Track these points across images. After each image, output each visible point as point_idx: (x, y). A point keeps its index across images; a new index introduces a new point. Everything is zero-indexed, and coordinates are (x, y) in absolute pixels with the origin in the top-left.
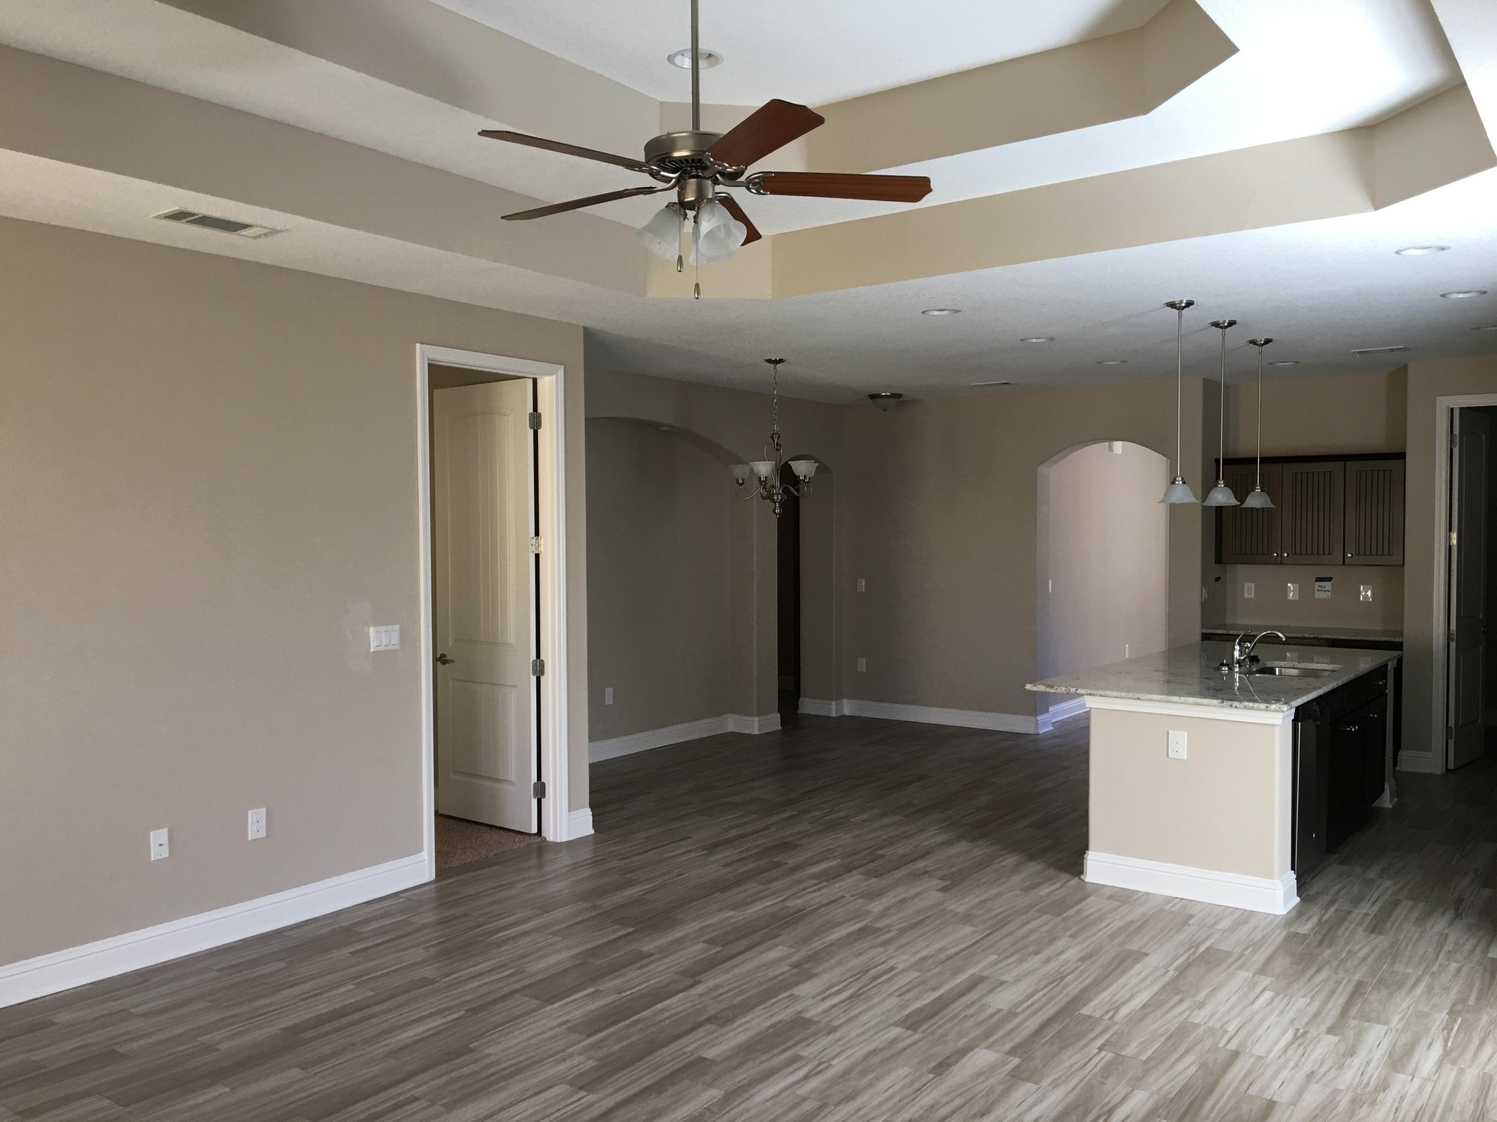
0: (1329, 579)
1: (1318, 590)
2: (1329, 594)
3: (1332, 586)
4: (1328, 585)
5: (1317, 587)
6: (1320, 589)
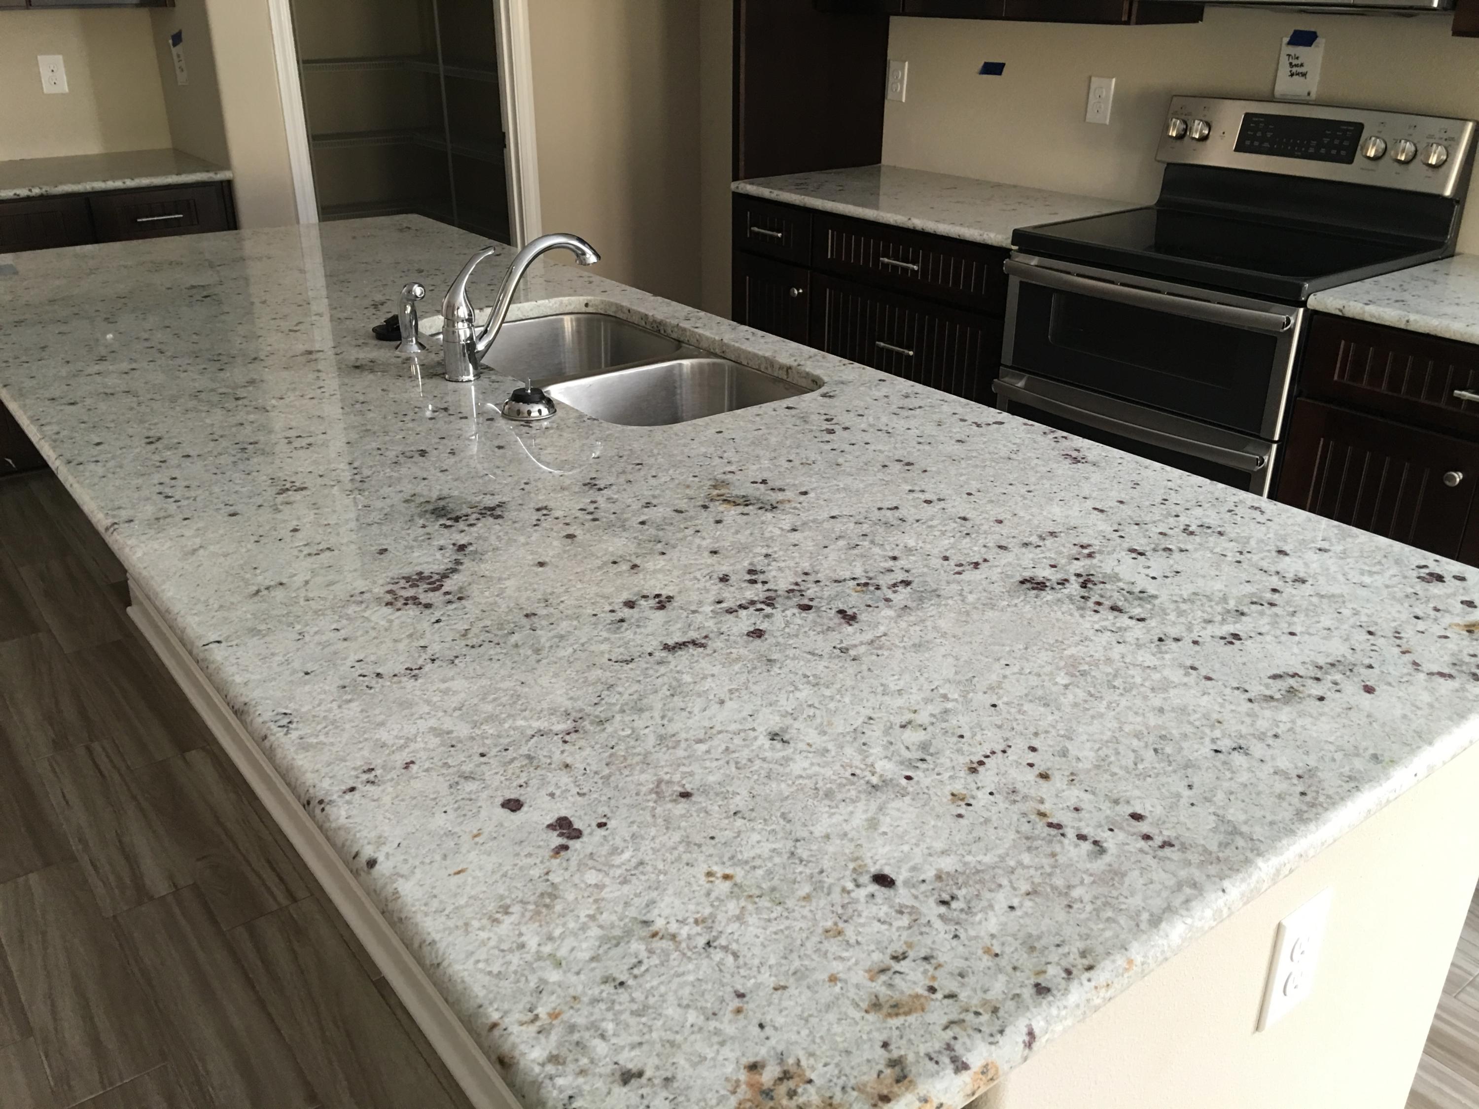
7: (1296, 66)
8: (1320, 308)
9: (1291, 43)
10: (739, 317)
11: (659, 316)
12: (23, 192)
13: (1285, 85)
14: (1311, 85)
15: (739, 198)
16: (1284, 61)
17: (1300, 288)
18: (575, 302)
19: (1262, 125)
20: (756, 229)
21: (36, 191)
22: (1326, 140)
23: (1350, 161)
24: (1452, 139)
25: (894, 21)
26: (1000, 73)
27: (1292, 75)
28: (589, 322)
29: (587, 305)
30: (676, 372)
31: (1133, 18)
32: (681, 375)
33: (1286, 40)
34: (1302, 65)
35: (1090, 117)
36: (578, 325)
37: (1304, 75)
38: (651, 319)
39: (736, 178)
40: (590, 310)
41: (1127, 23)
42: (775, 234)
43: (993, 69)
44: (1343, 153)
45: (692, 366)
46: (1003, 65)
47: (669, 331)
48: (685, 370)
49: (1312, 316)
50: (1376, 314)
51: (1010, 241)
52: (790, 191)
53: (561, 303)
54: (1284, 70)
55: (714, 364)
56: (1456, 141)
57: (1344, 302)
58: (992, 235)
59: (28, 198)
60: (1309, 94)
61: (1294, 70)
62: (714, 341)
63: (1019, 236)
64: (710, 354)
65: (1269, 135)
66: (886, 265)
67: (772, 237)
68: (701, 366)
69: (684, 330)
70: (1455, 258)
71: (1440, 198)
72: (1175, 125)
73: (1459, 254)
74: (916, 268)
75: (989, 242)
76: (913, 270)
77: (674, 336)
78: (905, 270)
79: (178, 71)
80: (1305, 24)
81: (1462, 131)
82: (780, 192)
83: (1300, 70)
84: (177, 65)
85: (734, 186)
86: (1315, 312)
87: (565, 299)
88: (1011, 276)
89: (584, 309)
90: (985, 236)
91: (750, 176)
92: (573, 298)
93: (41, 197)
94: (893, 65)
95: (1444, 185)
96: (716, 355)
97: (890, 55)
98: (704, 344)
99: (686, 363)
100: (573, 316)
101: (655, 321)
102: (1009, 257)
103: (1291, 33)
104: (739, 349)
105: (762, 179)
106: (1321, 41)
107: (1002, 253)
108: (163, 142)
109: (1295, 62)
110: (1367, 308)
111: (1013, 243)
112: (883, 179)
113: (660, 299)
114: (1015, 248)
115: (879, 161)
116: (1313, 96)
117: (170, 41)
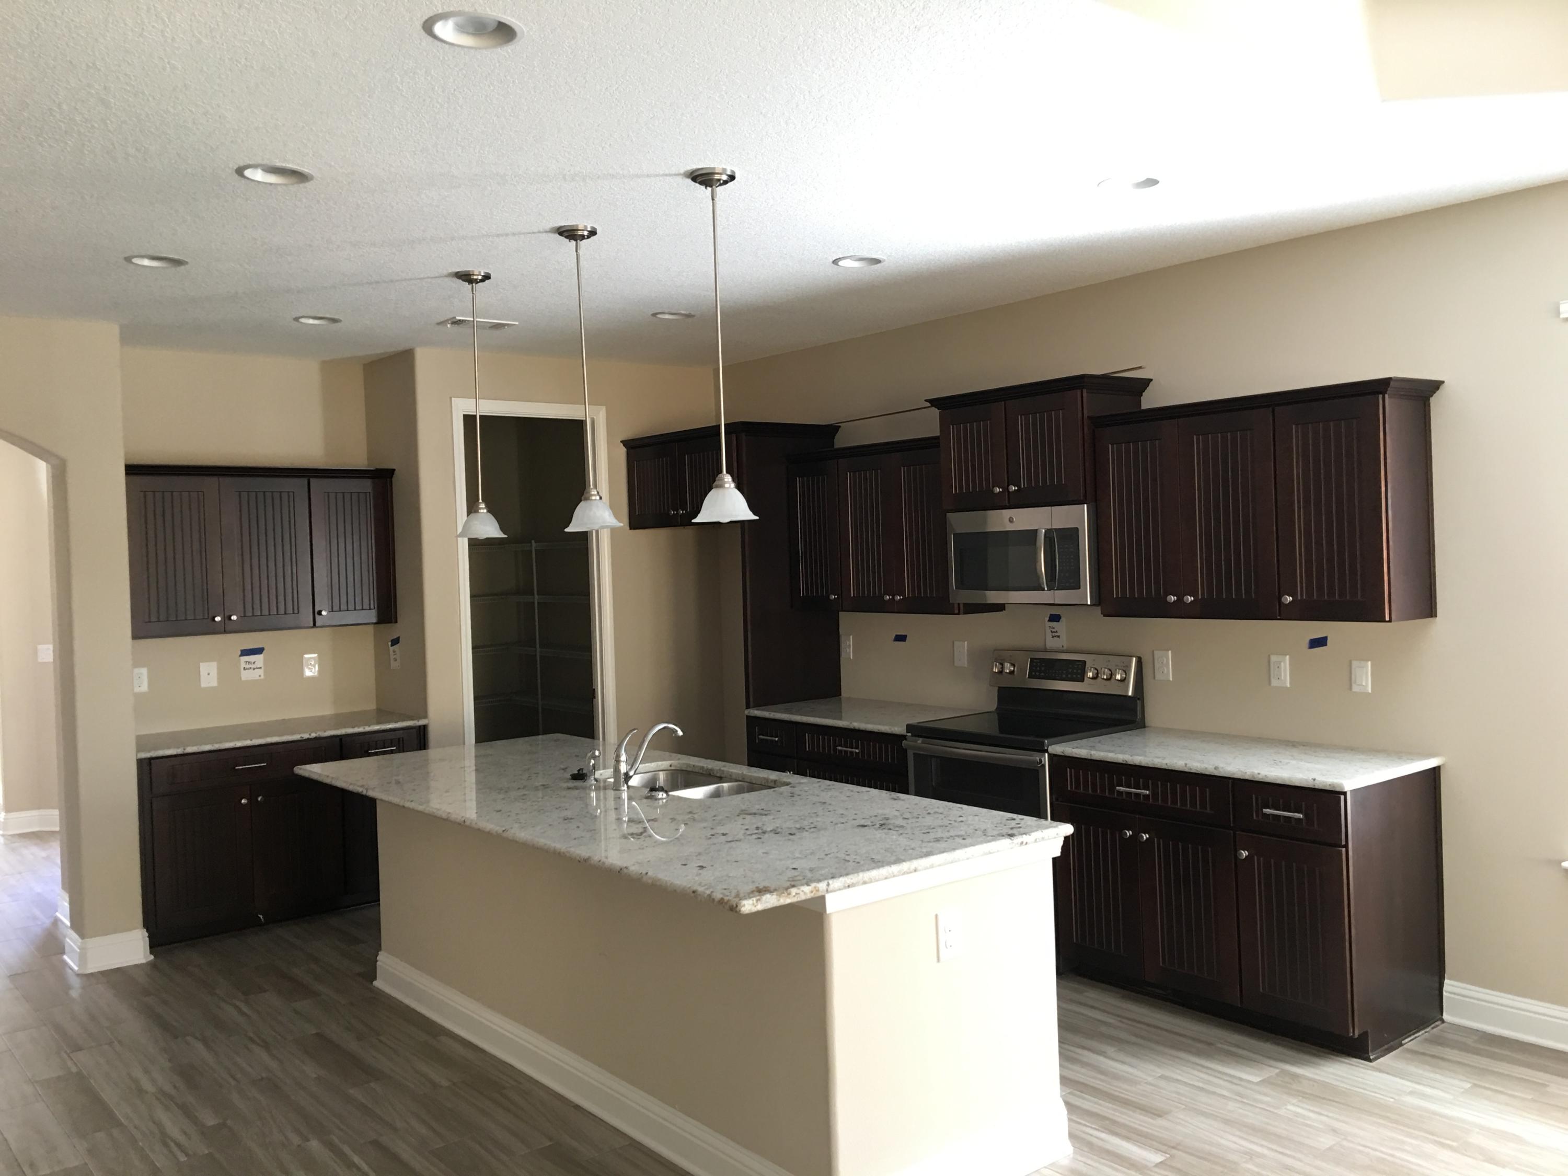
0: (259, 651)
1: (244, 668)
2: (261, 672)
3: (265, 661)
4: (258, 659)
5: (243, 665)
6: (248, 666)
7: (1054, 632)
8: (1054, 752)
9: (1050, 621)
10: (751, 764)
11: (710, 767)
12: (306, 736)
13: (1051, 643)
14: (1062, 642)
15: (748, 717)
16: (1048, 631)
17: (1043, 743)
18: (665, 764)
19: (1039, 664)
20: (761, 737)
21: (313, 735)
22: (1070, 670)
23: (1083, 681)
24: (1127, 666)
25: (841, 614)
26: (905, 641)
27: (1053, 637)
28: (672, 775)
29: (671, 766)
30: (721, 789)
31: (962, 611)
32: (723, 791)
33: (1047, 619)
34: (1057, 632)
35: (956, 664)
36: (667, 777)
37: (1059, 637)
38: (705, 768)
39: (748, 707)
40: (672, 768)
41: (959, 614)
42: (773, 738)
43: (901, 638)
44: (1079, 676)
45: (729, 786)
46: (906, 636)
47: (715, 773)
48: (725, 788)
49: (1052, 757)
50: (1077, 753)
51: (905, 731)
52: (782, 713)
53: (657, 766)
54: (1049, 635)
55: (739, 785)
56: (1129, 666)
57: (1063, 748)
58: (896, 729)
59: (308, 739)
60: (1063, 646)
61: (1053, 634)
62: (739, 774)
63: (910, 728)
64: (736, 781)
65: (1043, 668)
66: (841, 751)
67: (772, 741)
68: (732, 787)
69: (723, 771)
70: (1146, 729)
71: (1126, 697)
72: (996, 665)
73: (1148, 727)
74: (857, 751)
75: (894, 732)
76: (856, 753)
77: (718, 775)
78: (852, 753)
79: (392, 661)
80: (1055, 611)
81: (1131, 662)
82: (775, 714)
83: (1056, 634)
84: (392, 657)
85: (747, 712)
86: (1055, 755)
87: (660, 763)
88: (908, 751)
89: (669, 768)
90: (893, 729)
91: (757, 705)
92: (664, 762)
93: (316, 738)
94: (843, 638)
95: (1127, 691)
96: (740, 781)
97: (842, 631)
98: (734, 777)
99: (725, 785)
100: (664, 772)
101: (707, 769)
102: (906, 739)
103: (1049, 616)
104: (751, 776)
105: (764, 707)
106: (1063, 619)
107: (902, 737)
108: (372, 706)
109: (1053, 630)
110: (1074, 750)
111: (907, 732)
112: (844, 705)
113: (709, 760)
114: (909, 734)
115: (841, 695)
116: (1065, 648)
117: (390, 643)
